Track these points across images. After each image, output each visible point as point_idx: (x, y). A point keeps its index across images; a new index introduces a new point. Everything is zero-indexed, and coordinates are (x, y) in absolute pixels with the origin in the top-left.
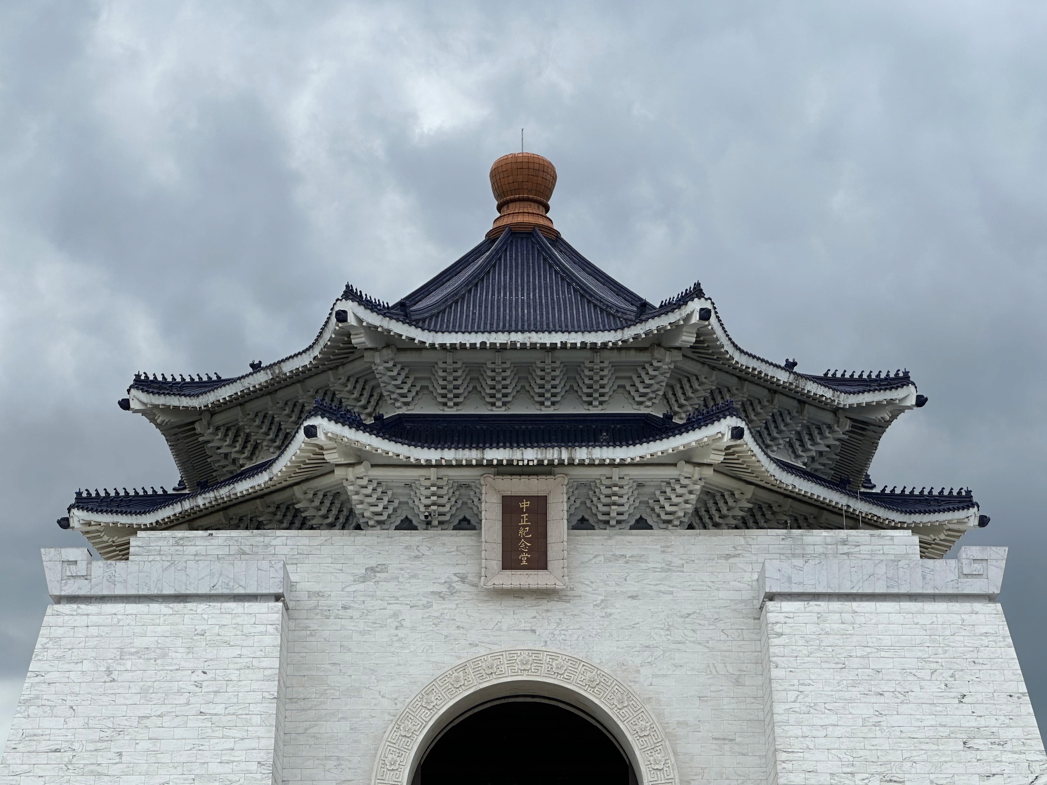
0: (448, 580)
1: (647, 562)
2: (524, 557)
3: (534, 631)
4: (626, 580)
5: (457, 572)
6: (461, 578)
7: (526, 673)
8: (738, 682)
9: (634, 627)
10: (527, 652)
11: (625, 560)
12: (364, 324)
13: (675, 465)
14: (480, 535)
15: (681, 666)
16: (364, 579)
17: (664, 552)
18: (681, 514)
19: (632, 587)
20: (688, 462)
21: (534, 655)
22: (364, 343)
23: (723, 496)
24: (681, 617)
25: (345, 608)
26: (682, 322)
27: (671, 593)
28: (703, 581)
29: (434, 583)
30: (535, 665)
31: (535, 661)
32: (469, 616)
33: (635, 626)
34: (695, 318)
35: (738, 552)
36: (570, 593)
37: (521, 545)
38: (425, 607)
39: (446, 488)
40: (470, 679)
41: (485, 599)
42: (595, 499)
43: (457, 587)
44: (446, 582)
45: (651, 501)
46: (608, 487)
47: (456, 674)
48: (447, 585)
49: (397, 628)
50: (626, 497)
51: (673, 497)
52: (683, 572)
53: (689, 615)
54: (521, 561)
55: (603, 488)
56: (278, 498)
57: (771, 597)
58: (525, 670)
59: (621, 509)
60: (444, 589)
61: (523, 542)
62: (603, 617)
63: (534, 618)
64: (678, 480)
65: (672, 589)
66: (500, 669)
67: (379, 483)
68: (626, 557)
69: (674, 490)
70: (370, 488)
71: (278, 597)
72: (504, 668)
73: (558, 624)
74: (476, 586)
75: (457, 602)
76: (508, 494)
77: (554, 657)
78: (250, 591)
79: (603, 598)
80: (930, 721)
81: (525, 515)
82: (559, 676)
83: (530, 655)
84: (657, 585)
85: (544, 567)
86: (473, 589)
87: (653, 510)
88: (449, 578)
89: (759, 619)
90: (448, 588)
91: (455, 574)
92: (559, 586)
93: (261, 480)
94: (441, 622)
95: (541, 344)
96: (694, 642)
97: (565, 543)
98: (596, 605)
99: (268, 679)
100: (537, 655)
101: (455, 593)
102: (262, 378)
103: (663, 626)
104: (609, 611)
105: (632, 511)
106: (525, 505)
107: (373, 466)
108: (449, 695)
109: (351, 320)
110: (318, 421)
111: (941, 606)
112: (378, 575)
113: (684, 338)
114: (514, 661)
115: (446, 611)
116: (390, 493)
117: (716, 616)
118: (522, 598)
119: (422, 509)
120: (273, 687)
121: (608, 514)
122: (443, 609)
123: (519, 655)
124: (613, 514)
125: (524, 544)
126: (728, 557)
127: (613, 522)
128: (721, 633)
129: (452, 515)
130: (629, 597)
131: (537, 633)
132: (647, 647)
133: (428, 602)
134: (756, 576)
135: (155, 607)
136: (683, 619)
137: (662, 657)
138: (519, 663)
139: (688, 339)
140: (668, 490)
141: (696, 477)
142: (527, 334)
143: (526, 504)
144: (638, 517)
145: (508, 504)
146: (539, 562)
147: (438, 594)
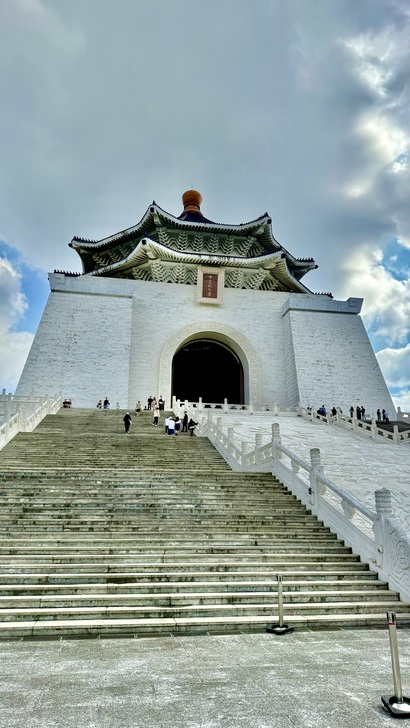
2: (210, 294)
3: (212, 317)
4: (241, 303)
5: (188, 297)
6: (189, 299)
8: (276, 337)
10: (211, 322)
11: (241, 297)
13: (259, 269)
14: (195, 286)
15: (258, 331)
16: (157, 297)
18: (257, 285)
19: (244, 306)
20: (262, 268)
22: (157, 221)
23: (269, 283)
24: (259, 316)
25: (151, 305)
26: (261, 225)
28: (265, 306)
29: (180, 300)
30: (214, 327)
31: (214, 325)
32: (192, 311)
33: (244, 318)
35: (275, 298)
36: (223, 306)
38: (177, 307)
39: (185, 270)
40: (193, 329)
41: (197, 306)
43: (188, 302)
45: (248, 282)
46: (237, 274)
47: (189, 328)
49: (168, 313)
50: (241, 279)
51: (256, 279)
52: (259, 303)
53: (261, 316)
55: (235, 275)
56: (126, 272)
57: (290, 309)
58: (211, 328)
59: (239, 283)
60: (183, 302)
63: (212, 313)
64: (258, 274)
65: (255, 308)
67: (163, 267)
69: (256, 277)
70: (160, 268)
71: (130, 298)
72: (204, 327)
75: (188, 307)
76: (206, 272)
77: (220, 324)
78: (122, 294)
80: (341, 349)
81: (210, 280)
82: (222, 330)
84: (251, 306)
85: (216, 298)
86: (193, 303)
87: (248, 285)
88: (185, 299)
89: (282, 318)
90: (185, 302)
92: (220, 303)
93: (123, 262)
94: (182, 312)
96: (262, 324)
97: (223, 291)
98: (231, 311)
99: (128, 322)
101: (187, 304)
102: (120, 235)
103: (253, 319)
104: (236, 313)
105: (242, 284)
107: (161, 260)
108: (186, 334)
110: (146, 239)
111: (343, 315)
112: (162, 296)
114: (208, 325)
116: (165, 271)
117: (269, 317)
118: (208, 307)
119: (176, 277)
120: (130, 325)
122: (183, 308)
123: (209, 323)
124: (236, 284)
125: (209, 290)
127: (236, 287)
129: (185, 281)
130: (242, 309)
134: (281, 306)
135: (88, 297)
137: (252, 328)
139: (261, 231)
140: (254, 277)
141: (264, 273)
143: (211, 277)
144: (243, 286)
145: (206, 276)
146: (214, 295)
147: (181, 304)
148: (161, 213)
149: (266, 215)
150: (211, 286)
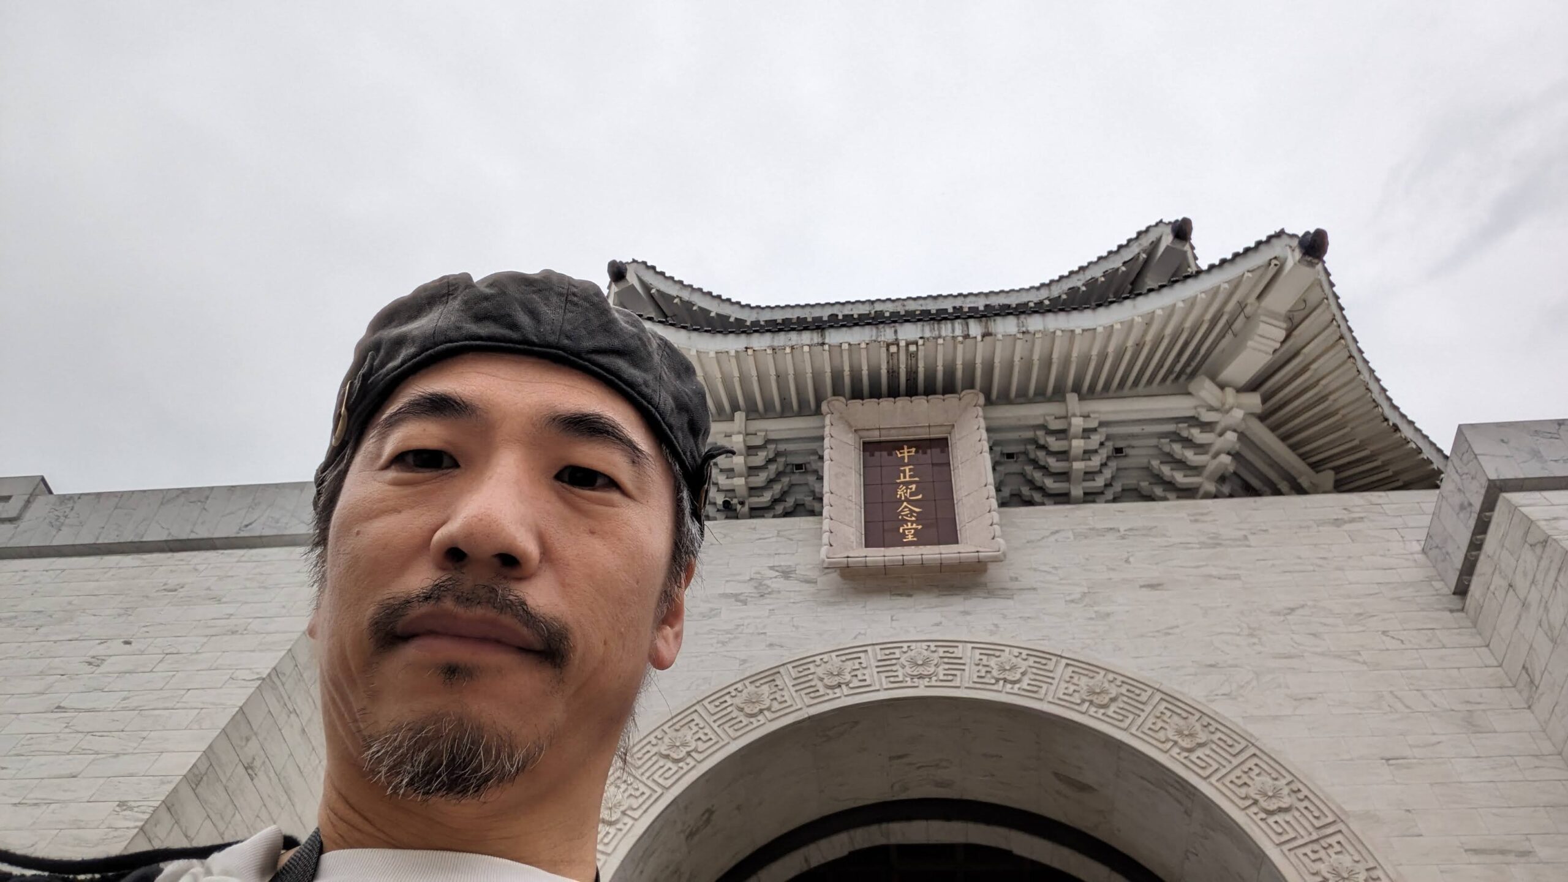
0: (758, 576)
1: (1164, 535)
2: (910, 528)
4: (1127, 561)
5: (776, 564)
6: (783, 572)
7: (926, 682)
9: (1169, 634)
10: (924, 645)
11: (1118, 534)
12: (654, 292)
13: (1186, 392)
15: (1310, 699)
17: (1196, 521)
19: (1146, 572)
20: (1209, 378)
21: (941, 650)
24: (1275, 613)
27: (1237, 577)
28: (1300, 558)
29: (727, 581)
30: (947, 666)
31: (946, 660)
32: (797, 627)
33: (1170, 631)
35: (1358, 516)
36: (1009, 585)
37: (902, 511)
38: (704, 617)
39: (762, 455)
40: (786, 698)
41: (832, 600)
42: (1038, 475)
43: (773, 586)
44: (751, 579)
45: (1145, 484)
46: (1063, 432)
47: (751, 688)
48: (753, 583)
52: (1251, 547)
53: (1292, 610)
54: (904, 535)
55: (1051, 440)
58: (921, 676)
60: (747, 589)
61: (906, 507)
62: (1091, 619)
63: (937, 625)
64: (1194, 420)
65: (1236, 572)
66: (860, 677)
68: (1119, 531)
72: (871, 675)
74: (810, 584)
75: (771, 607)
76: (875, 436)
77: (990, 650)
79: (1085, 590)
81: (907, 469)
82: (1009, 686)
83: (933, 649)
84: (1198, 567)
86: (806, 587)
88: (759, 573)
89: (1462, 610)
90: (756, 588)
91: (772, 568)
92: (988, 553)
94: (735, 638)
96: (1323, 654)
98: (1072, 601)
99: (267, 649)
100: (951, 650)
101: (769, 593)
103: (1238, 630)
104: (1103, 609)
106: (906, 452)
108: (730, 731)
114: (894, 662)
115: (746, 622)
117: (1357, 610)
118: (910, 596)
122: (741, 618)
123: (905, 649)
124: (1075, 475)
125: (905, 508)
126: (1337, 522)
128: (1384, 638)
130: (1142, 587)
132: (1211, 666)
133: (712, 610)
134: (1415, 547)
136: (1282, 618)
137: (1254, 683)
138: (906, 663)
140: (1177, 449)
141: (1231, 402)
143: (908, 452)
145: (877, 452)
146: (940, 529)
147: (736, 597)
150: (912, 494)
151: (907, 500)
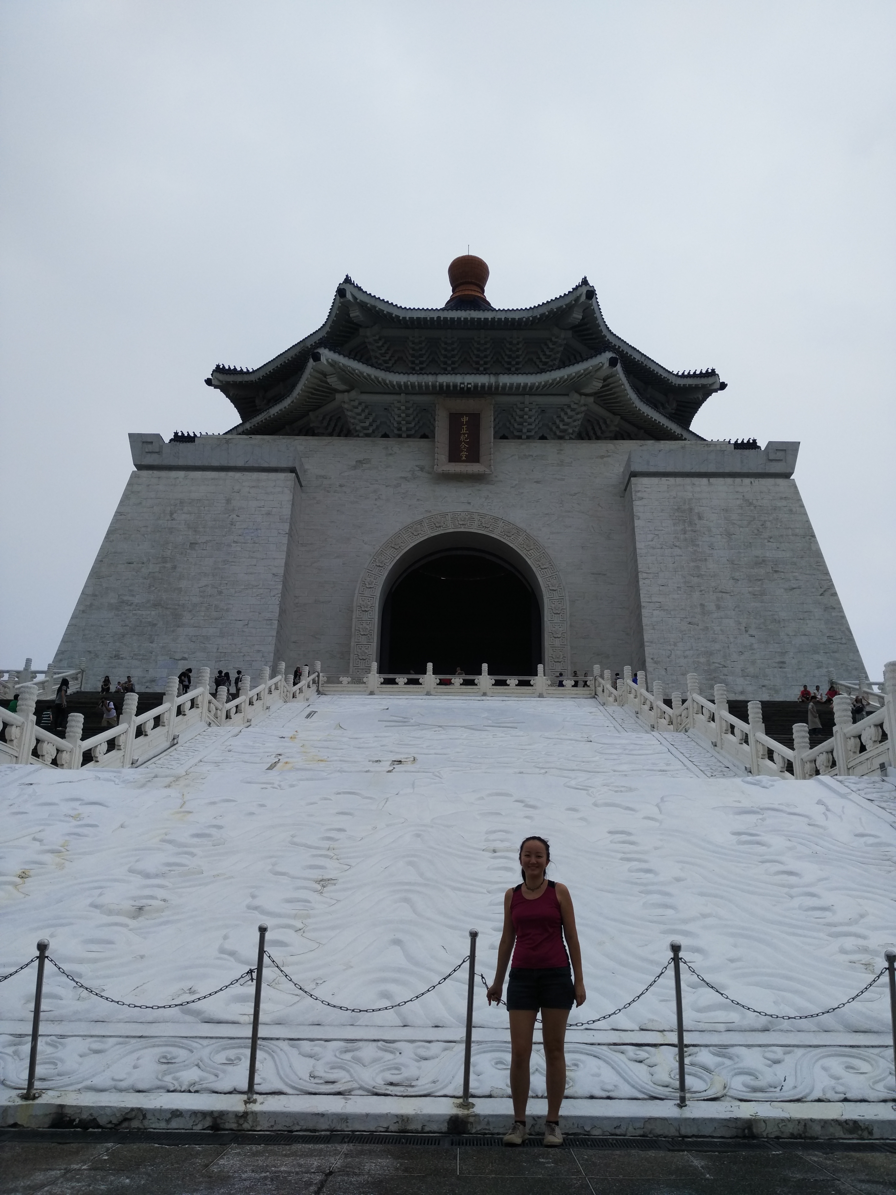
1: (547, 460)
2: (464, 455)
3: (469, 503)
4: (533, 471)
5: (418, 464)
6: (420, 468)
8: (609, 536)
9: (538, 502)
10: (464, 513)
12: (358, 301)
13: (568, 395)
14: (434, 441)
15: (570, 527)
16: (354, 468)
17: (558, 453)
18: (570, 431)
19: (537, 476)
20: (576, 392)
21: (469, 515)
22: (357, 316)
23: (598, 423)
24: (571, 495)
25: (341, 486)
26: (574, 302)
27: (563, 480)
28: (585, 472)
29: (402, 471)
30: (470, 522)
31: (470, 519)
32: (426, 493)
34: (583, 298)
35: (609, 454)
37: (461, 446)
38: (396, 486)
39: (412, 409)
40: (425, 530)
42: (512, 421)
43: (418, 474)
45: (550, 424)
46: (522, 410)
47: (415, 527)
48: (411, 472)
49: (376, 499)
50: (533, 418)
51: (565, 418)
52: (571, 466)
53: (576, 494)
54: (462, 457)
55: (518, 411)
57: (635, 475)
58: (463, 525)
59: (530, 427)
60: (409, 475)
61: (463, 445)
62: (517, 494)
63: (470, 494)
64: (569, 406)
65: (564, 477)
66: (446, 524)
67: (366, 407)
68: (533, 457)
69: (566, 414)
70: (360, 408)
71: (291, 471)
72: (448, 523)
73: (486, 499)
74: (429, 473)
75: (417, 484)
76: (454, 410)
77: (483, 516)
78: (274, 465)
79: (517, 482)
81: (465, 427)
82: (486, 529)
83: (467, 515)
84: (553, 474)
85: (478, 462)
86: (429, 475)
87: (551, 430)
88: (413, 468)
89: (623, 497)
90: (412, 475)
91: (417, 466)
92: (488, 471)
93: (286, 403)
94: (407, 496)
95: (478, 318)
96: (578, 511)
97: (492, 444)
99: (282, 521)
100: (472, 515)
101: (417, 477)
103: (558, 501)
104: (521, 491)
105: (537, 429)
106: (465, 419)
107: (362, 393)
108: (410, 540)
109: (349, 296)
112: (364, 465)
113: (575, 315)
114: (455, 519)
115: (410, 489)
116: (374, 415)
117: (594, 495)
118: (462, 482)
119: (396, 425)
120: (286, 527)
121: (521, 431)
122: (408, 488)
123: (459, 515)
124: (525, 430)
126: (602, 457)
127: (524, 437)
128: (598, 506)
129: (416, 431)
130: (535, 482)
131: (472, 504)
132: (547, 514)
133: (398, 483)
134: (622, 470)
136: (572, 497)
137: (557, 521)
138: (459, 520)
139: (577, 316)
140: (562, 414)
141: (582, 402)
142: (468, 312)
144: (541, 435)
145: (454, 419)
146: (474, 457)
147: (405, 478)
148: (360, 297)
149: (585, 282)
150: (466, 439)
151: (464, 441)
